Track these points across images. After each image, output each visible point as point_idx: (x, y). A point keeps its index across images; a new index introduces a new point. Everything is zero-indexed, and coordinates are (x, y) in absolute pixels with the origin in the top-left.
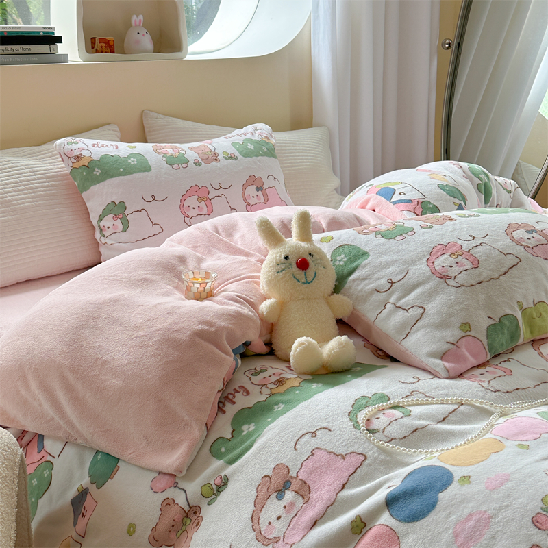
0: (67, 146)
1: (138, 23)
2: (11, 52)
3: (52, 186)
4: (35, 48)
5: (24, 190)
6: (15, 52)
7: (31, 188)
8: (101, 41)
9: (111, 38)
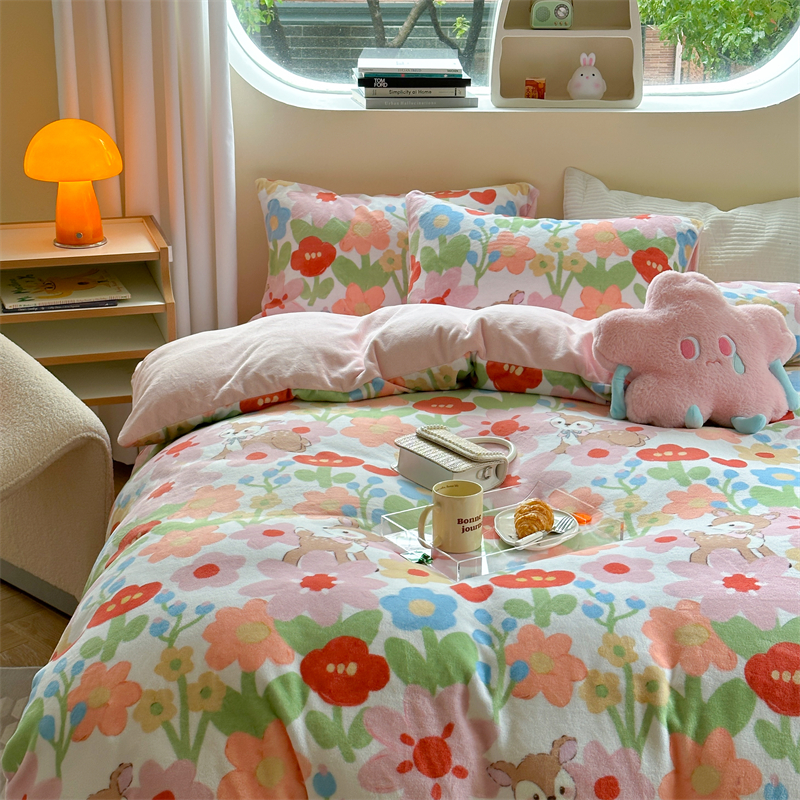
1: (587, 62)
2: (407, 95)
4: (436, 91)
8: (528, 83)
9: (541, 80)
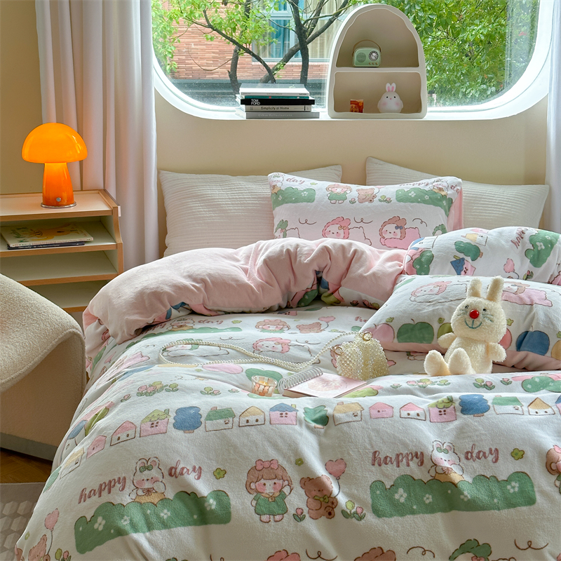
0: (272, 178)
1: (391, 90)
2: (273, 110)
3: (260, 204)
4: (292, 108)
5: (238, 204)
6: (276, 110)
7: (245, 203)
8: (352, 102)
9: (361, 101)
